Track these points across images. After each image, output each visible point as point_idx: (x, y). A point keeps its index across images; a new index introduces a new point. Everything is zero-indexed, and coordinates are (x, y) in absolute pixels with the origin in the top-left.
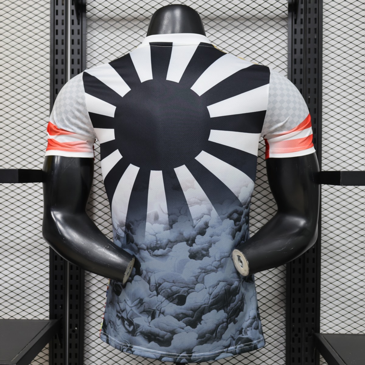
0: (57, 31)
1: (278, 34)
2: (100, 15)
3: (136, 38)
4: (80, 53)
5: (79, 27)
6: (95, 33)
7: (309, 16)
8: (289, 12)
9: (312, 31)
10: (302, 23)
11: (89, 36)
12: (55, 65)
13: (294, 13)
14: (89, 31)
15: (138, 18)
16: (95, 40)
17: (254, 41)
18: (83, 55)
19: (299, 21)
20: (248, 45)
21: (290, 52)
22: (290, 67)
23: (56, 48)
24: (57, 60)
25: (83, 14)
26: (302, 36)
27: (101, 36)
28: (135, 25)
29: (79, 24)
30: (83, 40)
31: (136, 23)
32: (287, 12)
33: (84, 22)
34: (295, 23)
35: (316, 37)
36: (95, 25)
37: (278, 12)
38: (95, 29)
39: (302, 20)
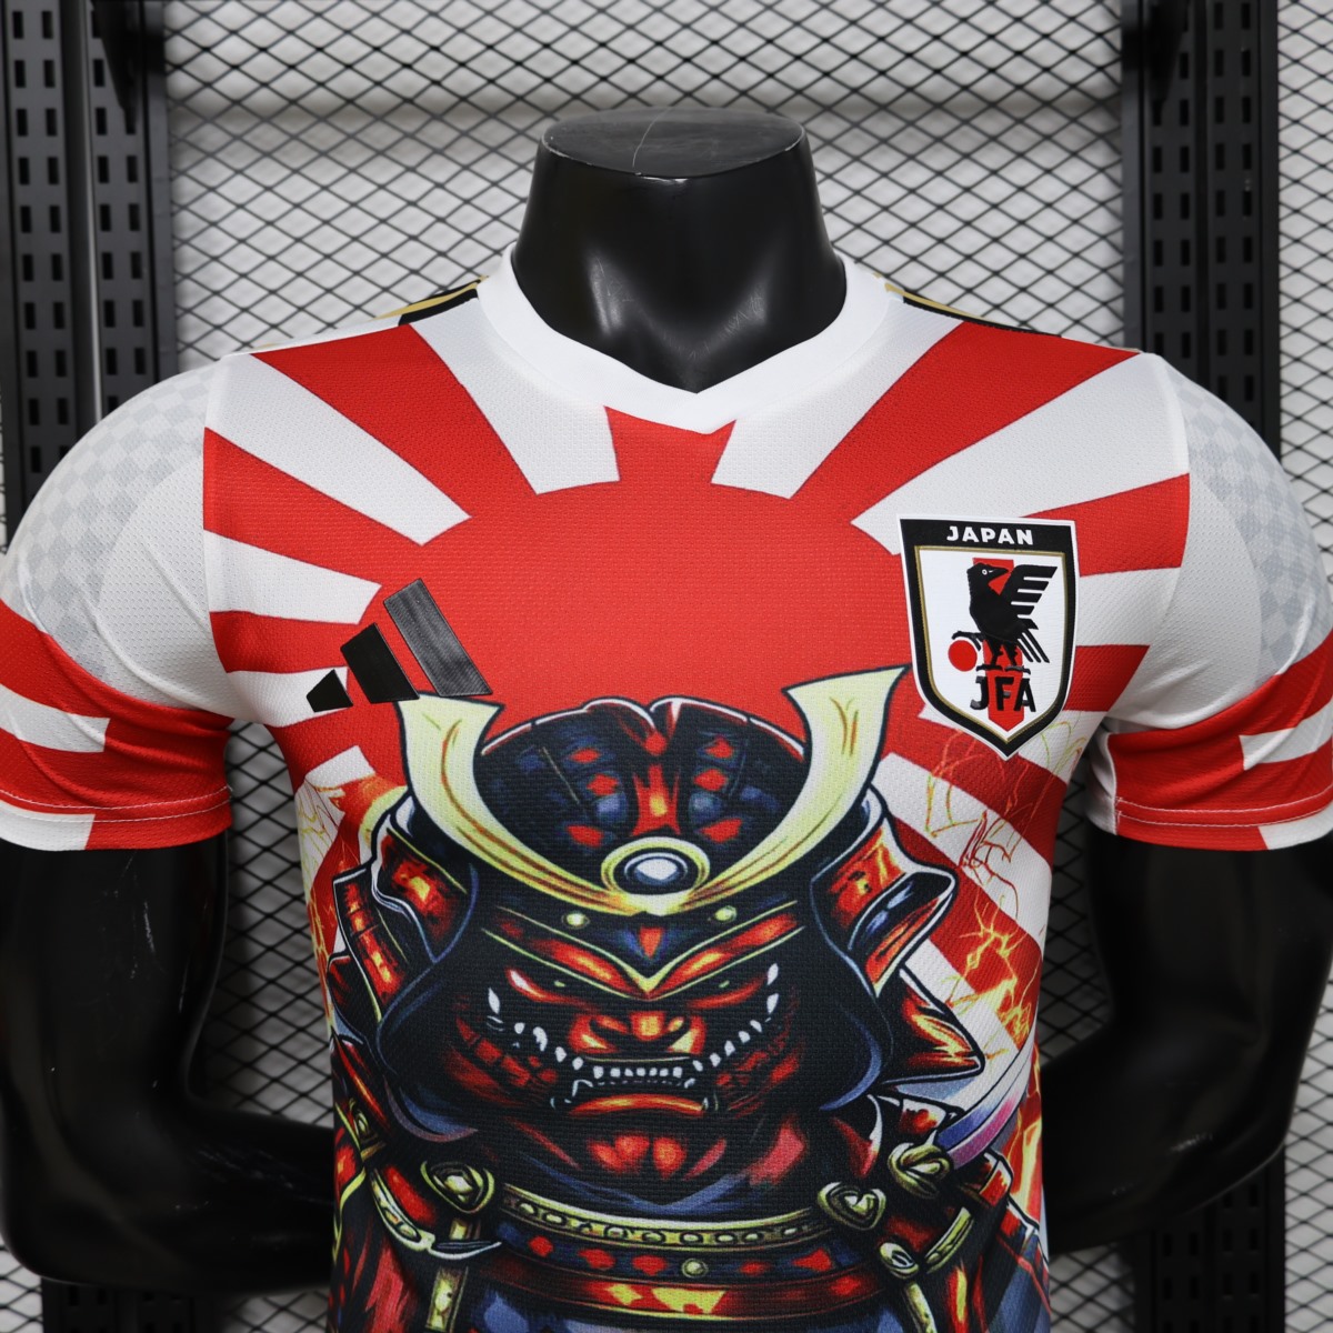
0: (24, 163)
1: (1075, 171)
2: (235, 84)
3: (412, 197)
4: (145, 271)
5: (133, 144)
6: (214, 172)
7: (1213, 86)
8: (1125, 69)
9: (1234, 157)
10: (1184, 120)
11: (187, 188)
12: (24, 331)
13: (1147, 75)
14: (184, 165)
15: (418, 101)
16: (214, 206)
17: (969, 207)
18: (161, 280)
19: (1171, 111)
20: (941, 225)
21: (1134, 256)
22: (1136, 323)
23: (22, 250)
24: (30, 308)
25: (152, 80)
26: (1188, 182)
27: (240, 188)
28: (407, 135)
29: (130, 130)
30: (157, 210)
31: (410, 127)
32: (1116, 71)
33: (158, 121)
34: (1157, 120)
35: (1248, 184)
36: (211, 136)
37: (1075, 71)
38: (211, 155)
39: (1184, 105)
